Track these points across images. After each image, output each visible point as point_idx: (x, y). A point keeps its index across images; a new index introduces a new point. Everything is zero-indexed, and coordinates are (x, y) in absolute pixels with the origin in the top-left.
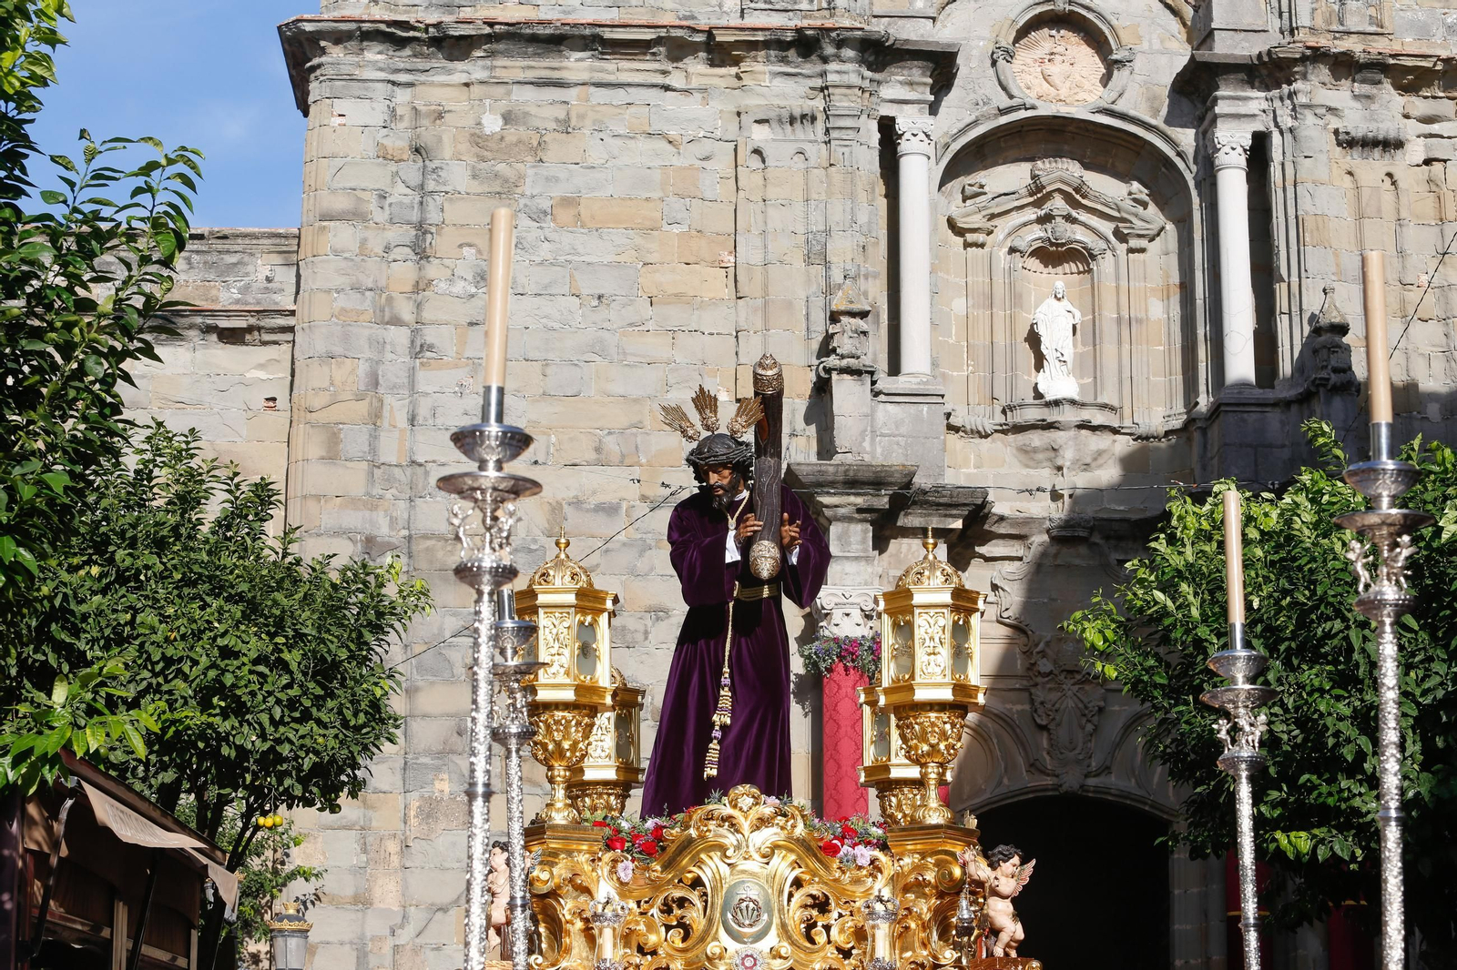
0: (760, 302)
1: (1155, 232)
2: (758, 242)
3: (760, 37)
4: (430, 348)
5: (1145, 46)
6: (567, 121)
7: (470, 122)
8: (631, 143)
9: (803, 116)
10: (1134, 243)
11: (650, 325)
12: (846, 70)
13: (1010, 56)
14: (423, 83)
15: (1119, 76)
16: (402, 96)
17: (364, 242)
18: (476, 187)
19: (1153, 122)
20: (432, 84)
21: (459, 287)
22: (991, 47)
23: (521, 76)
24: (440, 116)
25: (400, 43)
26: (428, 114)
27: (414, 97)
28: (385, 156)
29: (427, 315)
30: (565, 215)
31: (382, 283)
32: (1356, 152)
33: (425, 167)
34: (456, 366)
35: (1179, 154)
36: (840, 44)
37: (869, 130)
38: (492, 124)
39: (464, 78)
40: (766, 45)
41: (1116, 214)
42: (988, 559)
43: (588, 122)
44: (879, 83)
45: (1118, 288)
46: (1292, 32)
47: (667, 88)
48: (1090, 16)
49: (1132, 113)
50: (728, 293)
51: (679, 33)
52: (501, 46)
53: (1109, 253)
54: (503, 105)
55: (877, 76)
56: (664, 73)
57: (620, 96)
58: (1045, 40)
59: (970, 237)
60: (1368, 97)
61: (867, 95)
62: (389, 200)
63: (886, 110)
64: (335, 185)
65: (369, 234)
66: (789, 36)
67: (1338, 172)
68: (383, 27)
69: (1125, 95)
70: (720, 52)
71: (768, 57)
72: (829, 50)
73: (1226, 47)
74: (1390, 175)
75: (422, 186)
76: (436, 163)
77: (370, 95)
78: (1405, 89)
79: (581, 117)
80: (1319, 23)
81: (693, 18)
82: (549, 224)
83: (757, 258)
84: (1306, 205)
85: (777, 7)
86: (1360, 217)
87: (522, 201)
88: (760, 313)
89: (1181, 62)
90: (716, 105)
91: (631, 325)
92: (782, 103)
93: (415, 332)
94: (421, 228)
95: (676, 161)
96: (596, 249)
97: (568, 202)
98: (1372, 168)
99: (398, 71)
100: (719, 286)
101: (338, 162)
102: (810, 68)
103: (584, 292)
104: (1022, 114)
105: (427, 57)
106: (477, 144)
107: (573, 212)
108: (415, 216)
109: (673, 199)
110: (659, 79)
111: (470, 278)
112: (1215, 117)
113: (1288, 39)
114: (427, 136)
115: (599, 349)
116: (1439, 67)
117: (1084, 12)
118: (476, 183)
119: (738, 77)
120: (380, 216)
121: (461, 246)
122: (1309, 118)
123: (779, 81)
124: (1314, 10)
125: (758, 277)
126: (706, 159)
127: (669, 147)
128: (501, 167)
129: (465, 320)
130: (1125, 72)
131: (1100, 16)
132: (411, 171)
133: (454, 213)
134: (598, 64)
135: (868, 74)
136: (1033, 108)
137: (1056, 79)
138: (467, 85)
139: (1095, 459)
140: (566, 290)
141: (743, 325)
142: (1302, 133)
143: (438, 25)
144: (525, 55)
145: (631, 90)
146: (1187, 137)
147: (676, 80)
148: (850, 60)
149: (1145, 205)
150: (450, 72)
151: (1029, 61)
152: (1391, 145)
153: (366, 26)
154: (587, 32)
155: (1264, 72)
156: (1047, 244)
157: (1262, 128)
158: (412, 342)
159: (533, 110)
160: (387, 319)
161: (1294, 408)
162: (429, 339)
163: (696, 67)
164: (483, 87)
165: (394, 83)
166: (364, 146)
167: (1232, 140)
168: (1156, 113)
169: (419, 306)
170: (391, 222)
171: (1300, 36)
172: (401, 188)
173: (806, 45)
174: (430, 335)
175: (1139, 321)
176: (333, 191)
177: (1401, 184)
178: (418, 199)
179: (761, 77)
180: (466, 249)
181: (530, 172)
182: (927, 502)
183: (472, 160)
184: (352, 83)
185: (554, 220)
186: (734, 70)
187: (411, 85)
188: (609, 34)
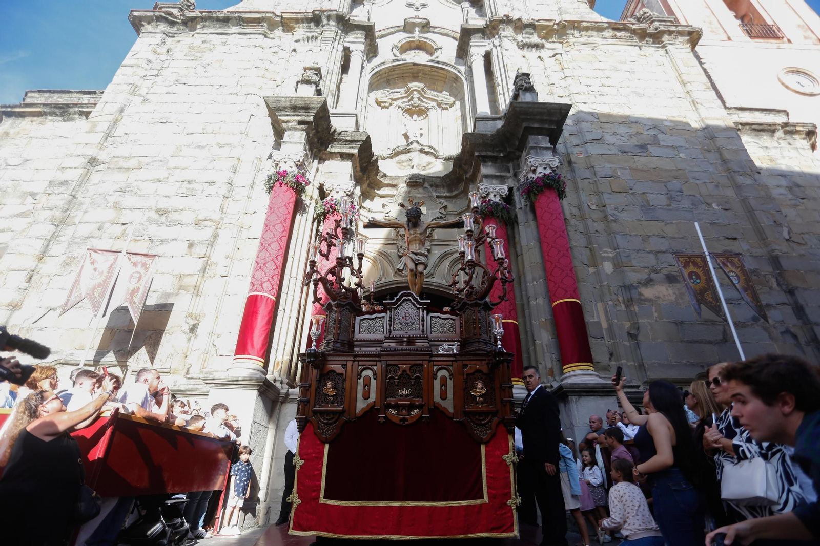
1: (451, 103)
3: (299, 16)
5: (445, 46)
6: (225, 43)
7: (189, 43)
8: (248, 48)
9: (312, 38)
10: (444, 107)
12: (331, 28)
13: (398, 49)
14: (178, 36)
17: (135, 72)
18: (184, 58)
20: (181, 37)
22: (392, 47)
23: (213, 32)
25: (171, 23)
28: (155, 52)
32: (526, 49)
33: (168, 54)
34: (156, 106)
35: (459, 72)
36: (329, 18)
37: (338, 47)
38: (197, 44)
40: (303, 20)
41: (437, 99)
42: (382, 197)
43: (233, 43)
44: (345, 37)
45: (438, 119)
47: (265, 36)
48: (427, 41)
49: (441, 61)
51: (269, 15)
52: (207, 24)
53: (434, 110)
54: (204, 39)
56: (265, 32)
57: (248, 37)
59: (382, 105)
60: (528, 36)
61: (339, 37)
62: (152, 64)
63: (346, 45)
66: (310, 16)
67: (519, 57)
68: (163, 14)
69: (439, 58)
70: (287, 27)
71: (303, 27)
72: (325, 22)
74: (539, 57)
76: (173, 53)
77: (155, 37)
78: (542, 38)
79: (231, 42)
82: (209, 67)
83: (287, 76)
84: (507, 61)
86: (530, 67)
87: (201, 62)
96: (225, 74)
98: (532, 55)
99: (170, 33)
103: (215, 84)
104: (402, 62)
105: (182, 30)
106: (190, 48)
107: (219, 64)
108: (159, 67)
110: (262, 32)
112: (471, 47)
114: (172, 46)
116: (555, 27)
117: (425, 40)
119: (293, 34)
121: (172, 73)
122: (507, 41)
126: (275, 53)
127: (262, 50)
128: (196, 53)
129: (165, 92)
130: (437, 54)
131: (431, 40)
132: (164, 57)
133: (173, 64)
134: (241, 29)
135: (340, 32)
136: (406, 61)
138: (193, 35)
139: (428, 165)
142: (504, 45)
143: (183, 15)
144: (216, 28)
145: (252, 35)
146: (463, 68)
148: (333, 25)
149: (447, 96)
150: (189, 34)
152: (539, 46)
154: (236, 15)
155: (488, 32)
156: (411, 107)
157: (489, 49)
159: (214, 40)
163: (278, 32)
165: (167, 35)
167: (477, 53)
168: (450, 62)
170: (150, 69)
172: (159, 61)
173: (317, 21)
175: (446, 128)
176: (132, 59)
177: (545, 59)
178: (163, 63)
180: (174, 74)
181: (207, 55)
182: (340, 140)
183: (186, 52)
184: (150, 34)
187: (174, 37)
188: (244, 15)
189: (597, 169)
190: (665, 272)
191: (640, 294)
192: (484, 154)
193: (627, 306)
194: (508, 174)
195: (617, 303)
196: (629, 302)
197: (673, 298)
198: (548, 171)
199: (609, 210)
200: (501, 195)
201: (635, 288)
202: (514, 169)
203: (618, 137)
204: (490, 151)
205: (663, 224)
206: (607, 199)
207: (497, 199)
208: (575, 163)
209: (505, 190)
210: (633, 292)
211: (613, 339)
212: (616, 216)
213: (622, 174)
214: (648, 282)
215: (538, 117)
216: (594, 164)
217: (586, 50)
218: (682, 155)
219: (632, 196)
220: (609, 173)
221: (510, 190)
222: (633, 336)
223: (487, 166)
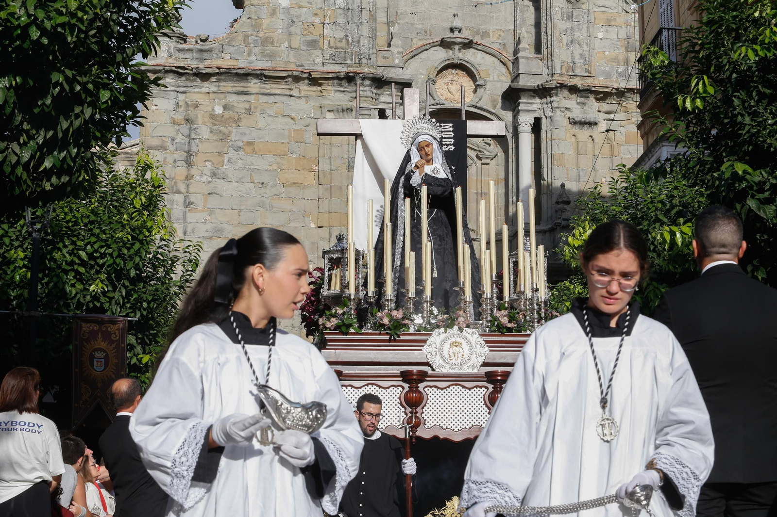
0: (328, 186)
1: (493, 156)
2: (328, 161)
3: (330, 76)
4: (193, 203)
5: (491, 78)
6: (250, 109)
7: (209, 109)
8: (276, 119)
9: (348, 109)
10: (484, 161)
11: (283, 196)
12: (366, 90)
13: (434, 82)
14: (190, 92)
15: (480, 91)
16: (181, 97)
17: (165, 159)
18: (212, 136)
19: (493, 111)
20: (194, 92)
21: (204, 178)
22: (427, 78)
23: (231, 90)
24: (197, 106)
25: (181, 75)
26: (192, 105)
27: (186, 98)
28: (174, 122)
29: (191, 190)
30: (248, 149)
31: (173, 176)
32: (577, 127)
33: (190, 127)
34: (203, 211)
36: (363, 79)
37: (374, 115)
38: (219, 110)
39: (207, 90)
40: (333, 78)
41: (477, 149)
43: (258, 110)
44: (379, 95)
45: (477, 179)
46: (552, 75)
47: (291, 96)
48: (468, 65)
49: (485, 107)
50: (314, 182)
51: (297, 73)
52: (223, 77)
53: (474, 165)
54: (223, 102)
55: (379, 92)
56: (290, 89)
57: (272, 99)
58: (450, 74)
60: (583, 104)
61: (374, 100)
62: (175, 141)
64: (154, 135)
65: (167, 155)
66: (342, 76)
67: (569, 135)
68: (174, 69)
69: (482, 99)
70: (314, 82)
71: (333, 83)
72: (359, 82)
73: (524, 82)
74: (591, 136)
75: (189, 136)
76: (195, 126)
77: (168, 97)
78: (598, 100)
79: (256, 108)
80: (564, 71)
81: (302, 66)
82: (242, 153)
83: (327, 168)
84: (555, 148)
85: (338, 62)
86: (578, 154)
87: (231, 143)
88: (328, 191)
89: (506, 86)
90: (312, 103)
91: (275, 195)
92: (339, 103)
93: (186, 197)
94: (189, 153)
95: (295, 127)
96: (261, 163)
97: (250, 144)
98: (583, 134)
99: (179, 86)
100: (311, 179)
101: (155, 125)
102: (350, 89)
103: (256, 181)
104: (438, 107)
105: (192, 81)
106: (212, 118)
107: (251, 148)
108: (186, 148)
109: (293, 143)
110: (288, 92)
111: (209, 175)
112: (519, 111)
113: (551, 78)
114: (192, 113)
115: (262, 205)
116: (614, 91)
117: (466, 64)
118: (212, 135)
119: (321, 92)
120: (172, 148)
121: (205, 161)
122: (558, 112)
123: (337, 94)
124: (562, 66)
125: (328, 176)
126: (307, 126)
127: (292, 121)
128: (222, 128)
129: (206, 192)
130: (482, 90)
131: (473, 65)
132: (185, 129)
133: (203, 147)
134: (262, 85)
135: (375, 91)
136: (443, 104)
137: (454, 93)
138: (208, 93)
140: (248, 180)
141: (321, 196)
142: (555, 119)
143: (197, 68)
144: (233, 81)
145: (276, 97)
147: (295, 92)
148: (367, 86)
149: (489, 145)
150: (201, 87)
151: (442, 84)
152: (591, 124)
153: (167, 68)
154: (259, 72)
155: (540, 92)
157: (538, 116)
158: (185, 201)
159: (235, 104)
160: (174, 191)
161: (548, 234)
162: (192, 200)
163: (304, 87)
164: (216, 95)
165: (178, 92)
166: (165, 118)
167: (526, 121)
168: (495, 107)
169: (188, 186)
170: (176, 150)
171: (556, 77)
172: (180, 136)
173: (350, 79)
174: (192, 198)
176: (153, 137)
177: (596, 140)
178: (187, 141)
179: (330, 92)
180: (207, 163)
181: (234, 131)
183: (210, 125)
184: (160, 92)
185: (244, 151)
186: (319, 88)
187: (185, 92)
188: (267, 73)
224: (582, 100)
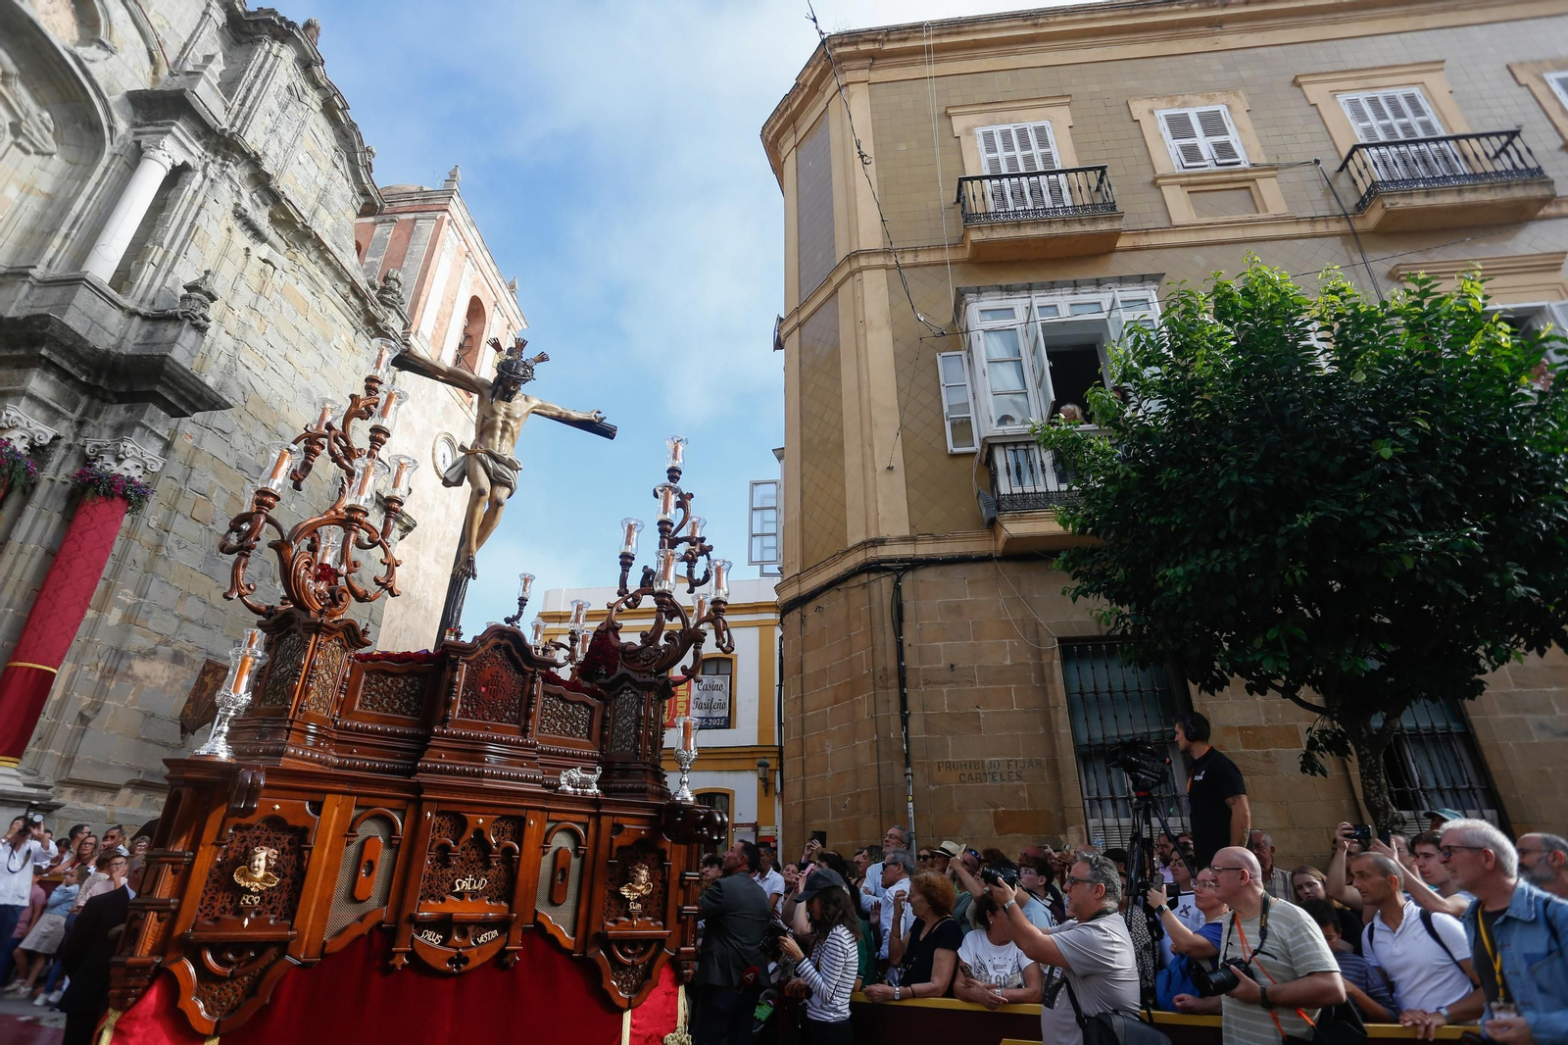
1: (46, 151)
5: (125, 55)
10: (23, 142)
15: (98, 51)
32: (240, 222)
35: (111, 128)
41: (22, 116)
49: (94, 75)
60: (258, 206)
67: (224, 225)
69: (96, 63)
78: (273, 220)
84: (201, 221)
86: (224, 253)
98: (242, 239)
112: (169, 132)
122: (226, 184)
131: (107, 12)
142: (217, 188)
146: (123, 128)
152: (258, 235)
155: (214, 140)
157: (192, 164)
161: (137, 319)
167: (169, 152)
168: (110, 94)
177: (249, 259)
189: (194, 474)
190: (176, 647)
191: (130, 667)
192: (56, 359)
193: (103, 677)
194: (70, 415)
195: (93, 668)
196: (109, 673)
197: (163, 683)
198: (135, 474)
199: (171, 540)
200: (33, 439)
201: (130, 657)
202: (85, 413)
203: (249, 442)
204: (70, 362)
205: (215, 585)
206: (179, 525)
207: (21, 446)
208: (175, 451)
209: (47, 436)
210: (125, 662)
211: (56, 718)
212: (173, 552)
213: (218, 496)
214: (148, 655)
215: (182, 392)
216: (196, 465)
217: (303, 289)
218: (293, 506)
219: (208, 533)
220: (204, 486)
221: (57, 438)
222: (83, 719)
223: (44, 379)
224: (258, 201)
